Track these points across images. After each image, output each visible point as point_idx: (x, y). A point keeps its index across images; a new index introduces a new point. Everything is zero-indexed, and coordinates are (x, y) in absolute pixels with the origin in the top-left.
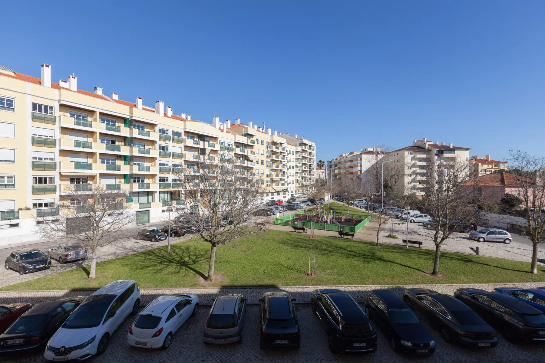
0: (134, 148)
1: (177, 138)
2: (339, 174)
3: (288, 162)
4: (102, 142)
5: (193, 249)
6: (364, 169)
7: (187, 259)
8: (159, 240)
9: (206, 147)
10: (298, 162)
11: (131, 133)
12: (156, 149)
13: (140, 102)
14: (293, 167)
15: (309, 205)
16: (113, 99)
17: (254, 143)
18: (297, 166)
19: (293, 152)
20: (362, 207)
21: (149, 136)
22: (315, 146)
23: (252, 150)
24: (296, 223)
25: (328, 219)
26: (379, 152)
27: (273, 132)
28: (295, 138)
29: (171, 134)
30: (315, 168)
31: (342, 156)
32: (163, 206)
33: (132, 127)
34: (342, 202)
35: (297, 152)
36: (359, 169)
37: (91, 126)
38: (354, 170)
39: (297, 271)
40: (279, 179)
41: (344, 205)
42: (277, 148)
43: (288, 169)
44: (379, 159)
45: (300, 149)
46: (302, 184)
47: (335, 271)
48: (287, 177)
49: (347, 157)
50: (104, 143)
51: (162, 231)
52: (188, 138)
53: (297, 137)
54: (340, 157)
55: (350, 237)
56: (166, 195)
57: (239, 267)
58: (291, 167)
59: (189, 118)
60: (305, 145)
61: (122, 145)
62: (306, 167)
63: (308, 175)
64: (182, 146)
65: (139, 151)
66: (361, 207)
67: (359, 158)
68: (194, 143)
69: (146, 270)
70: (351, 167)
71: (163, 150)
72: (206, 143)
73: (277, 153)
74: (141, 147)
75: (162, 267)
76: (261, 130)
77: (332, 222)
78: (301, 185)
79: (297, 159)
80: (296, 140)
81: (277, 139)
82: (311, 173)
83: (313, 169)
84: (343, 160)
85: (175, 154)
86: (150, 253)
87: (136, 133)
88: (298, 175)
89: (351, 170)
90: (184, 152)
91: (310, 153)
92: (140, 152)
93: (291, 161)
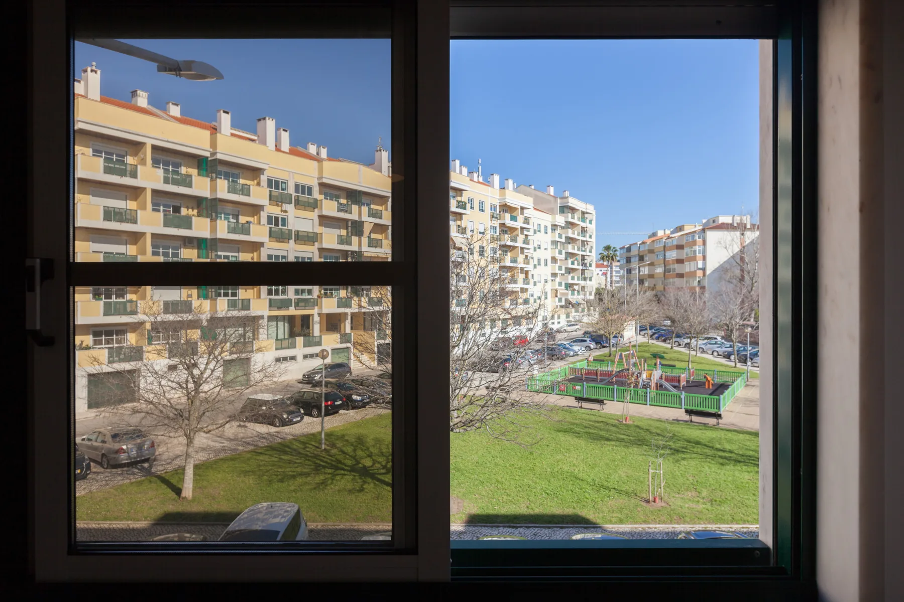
0: (218, 221)
1: (304, 197)
2: (651, 276)
3: (535, 250)
4: (154, 210)
5: (372, 443)
6: (712, 265)
7: (368, 463)
8: (289, 423)
9: (365, 218)
10: (557, 251)
11: (214, 189)
12: (262, 223)
13: (225, 120)
14: (546, 261)
15: (591, 349)
16: (170, 116)
17: (465, 208)
18: (554, 260)
19: (546, 227)
20: (715, 354)
21: (249, 195)
22: (594, 213)
23: (459, 223)
24: (578, 388)
25: (652, 378)
26: (748, 226)
27: (504, 184)
28: (549, 195)
29: (291, 190)
30: (594, 265)
31: (654, 234)
32: (277, 349)
33: (214, 175)
34: (664, 341)
35: (554, 227)
36: (700, 265)
37: (134, 175)
38: (688, 267)
39: (620, 492)
40: (518, 289)
41: (672, 348)
42: (514, 218)
43: (535, 267)
44: (748, 241)
45: (560, 220)
46: (566, 300)
47: (705, 493)
48: (533, 284)
49: (669, 238)
50: (159, 211)
51: (292, 404)
52: (325, 198)
53: (552, 193)
54: (650, 237)
55: (712, 421)
56: (281, 324)
57: (487, 482)
58: (543, 262)
59: (324, 153)
60: (573, 210)
61: (193, 215)
62: (576, 262)
63: (578, 279)
64: (314, 215)
65: (229, 226)
66: (712, 354)
67: (699, 241)
68: (339, 210)
69: (293, 485)
70: (680, 261)
71: (277, 224)
72: (365, 209)
73: (513, 229)
74: (232, 220)
75: (322, 477)
76: (476, 179)
77: (660, 386)
78: (563, 303)
79: (554, 243)
80: (552, 199)
81: (514, 199)
82: (586, 276)
83: (590, 265)
84: (658, 246)
85: (300, 234)
86: (282, 448)
87: (223, 189)
88: (558, 280)
89: (678, 268)
90: (319, 229)
91: (584, 230)
92: (232, 230)
93: (542, 247)
